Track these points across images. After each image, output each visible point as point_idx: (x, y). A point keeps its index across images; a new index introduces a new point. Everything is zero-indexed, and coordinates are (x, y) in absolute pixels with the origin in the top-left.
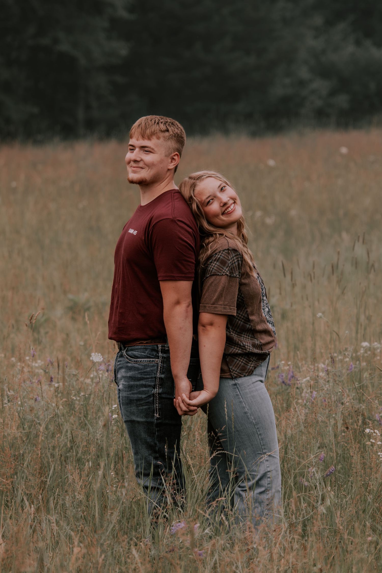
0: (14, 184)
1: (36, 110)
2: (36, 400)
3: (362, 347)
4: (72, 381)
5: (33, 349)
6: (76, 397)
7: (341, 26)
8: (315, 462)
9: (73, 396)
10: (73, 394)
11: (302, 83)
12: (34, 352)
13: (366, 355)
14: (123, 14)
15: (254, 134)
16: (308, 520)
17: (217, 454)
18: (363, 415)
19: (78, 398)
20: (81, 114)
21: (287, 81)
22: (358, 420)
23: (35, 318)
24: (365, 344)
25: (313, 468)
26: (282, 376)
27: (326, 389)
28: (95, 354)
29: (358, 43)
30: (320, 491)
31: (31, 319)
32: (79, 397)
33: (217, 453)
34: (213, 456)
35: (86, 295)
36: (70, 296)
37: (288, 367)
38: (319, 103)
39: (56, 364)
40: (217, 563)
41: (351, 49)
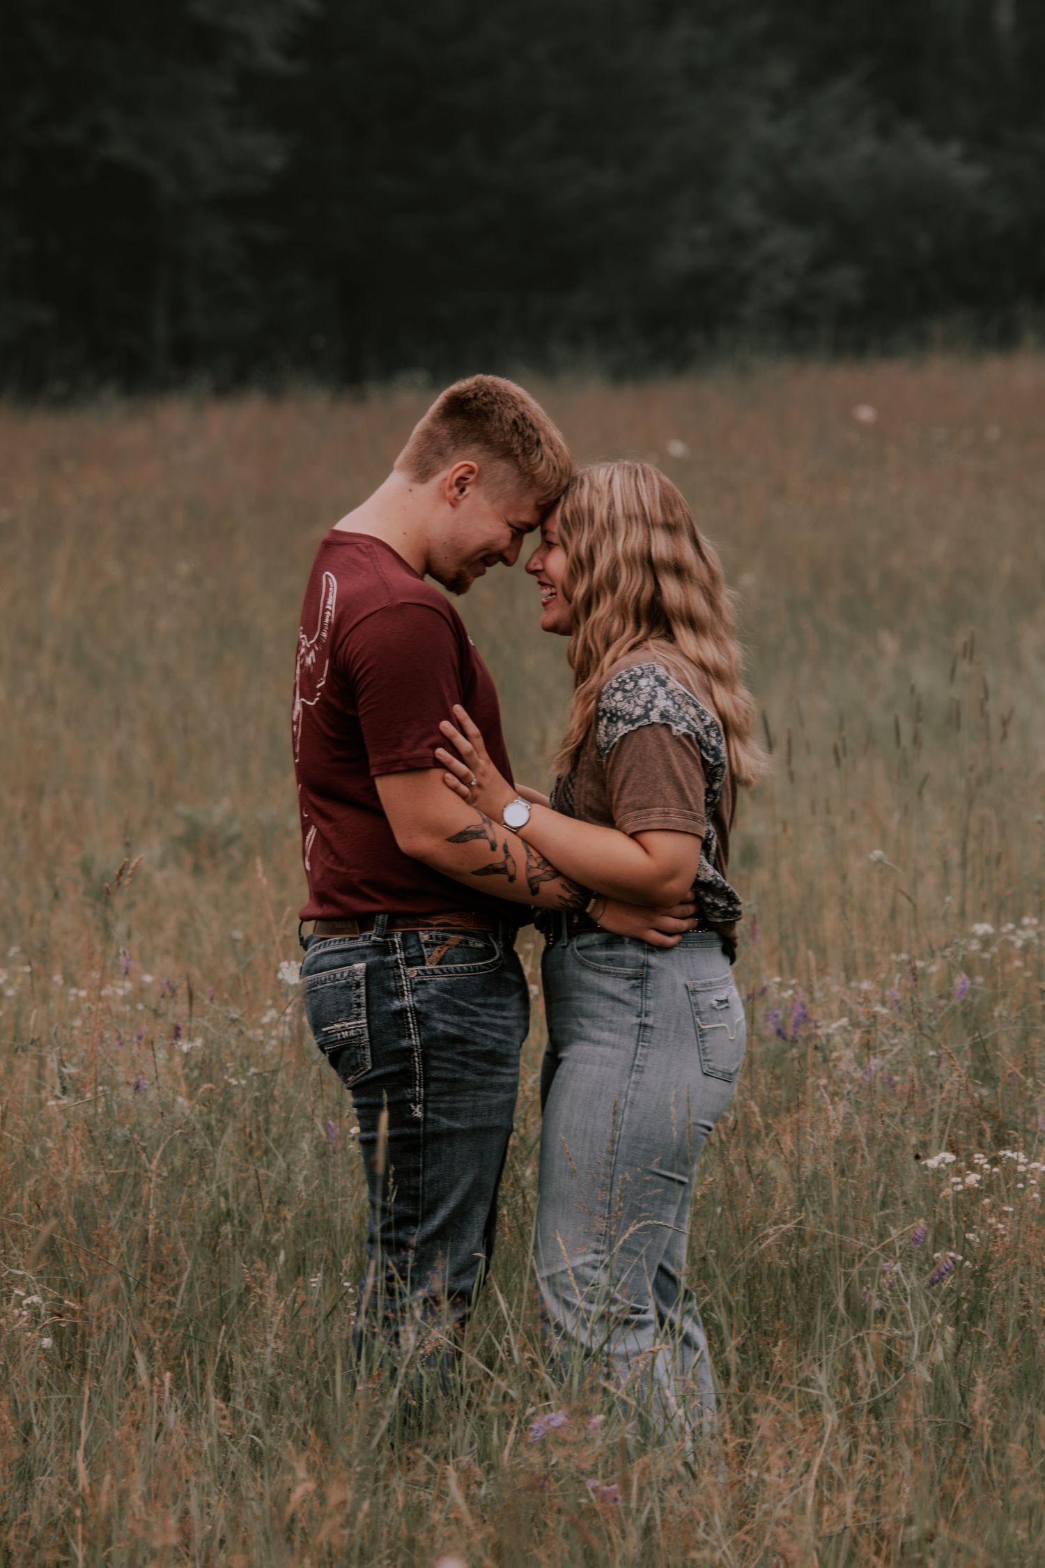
2: (137, 1087)
3: (973, 935)
4: (226, 1036)
5: (124, 953)
6: (237, 1079)
7: (842, 87)
8: (900, 1248)
9: (232, 1076)
10: (231, 1070)
11: (740, 239)
12: (128, 960)
13: (987, 956)
14: (272, 60)
15: (619, 375)
16: (886, 1400)
17: (639, 1230)
19: (243, 1082)
21: (701, 232)
23: (130, 872)
24: (983, 928)
25: (896, 1263)
26: (776, 1016)
28: (290, 964)
29: (883, 130)
30: (915, 1323)
31: (121, 873)
32: (244, 1077)
33: (638, 1226)
34: (627, 1235)
35: (226, 804)
36: (182, 808)
37: (790, 992)
38: (785, 290)
39: (182, 992)
40: (654, 1518)
41: (865, 146)
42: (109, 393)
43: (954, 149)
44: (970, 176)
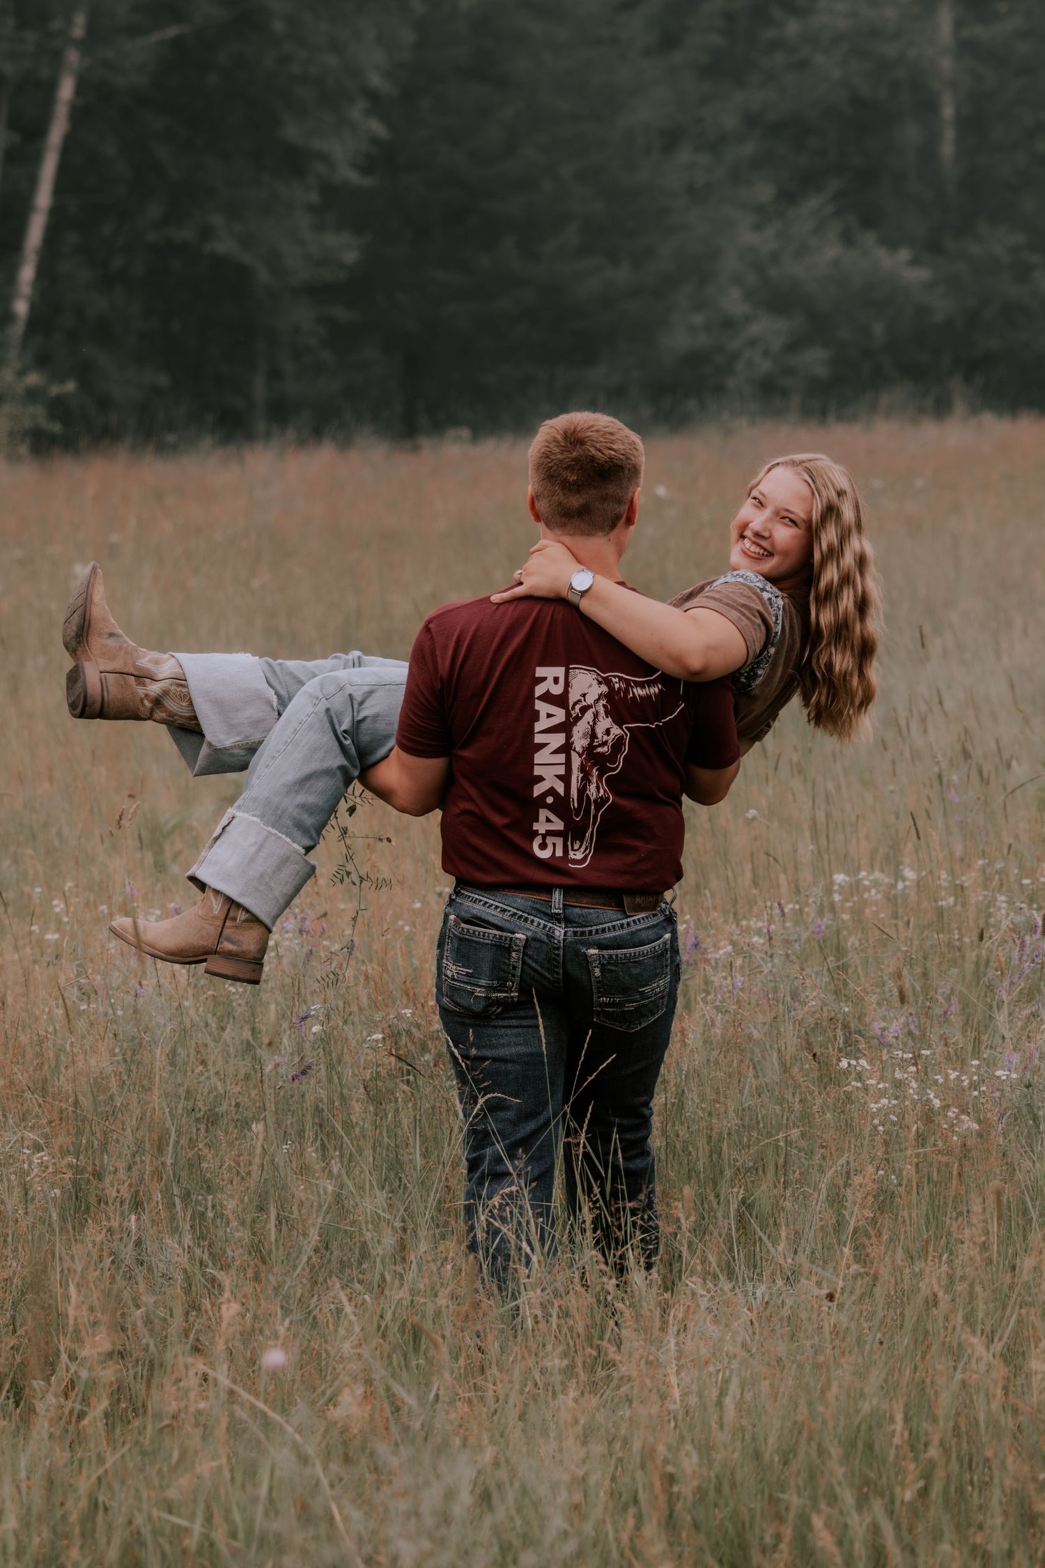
0: (115, 538)
1: (163, 380)
3: (835, 883)
7: (813, 203)
11: (729, 324)
14: (349, 175)
18: (846, 1026)
20: (260, 388)
21: (698, 319)
22: (835, 1037)
24: (842, 877)
27: (766, 971)
29: (847, 239)
38: (765, 366)
41: (831, 251)
42: (207, 441)
43: (904, 254)
44: (918, 275)
